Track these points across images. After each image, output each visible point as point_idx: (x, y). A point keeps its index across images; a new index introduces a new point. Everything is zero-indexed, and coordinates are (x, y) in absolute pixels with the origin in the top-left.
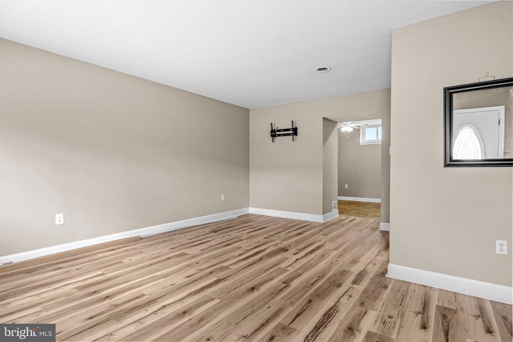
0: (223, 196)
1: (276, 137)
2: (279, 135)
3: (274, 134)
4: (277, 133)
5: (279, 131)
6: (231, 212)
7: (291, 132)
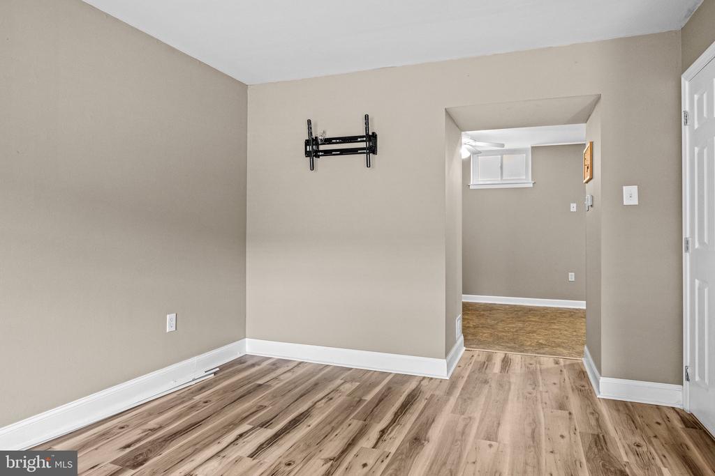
0: (170, 319)
1: (318, 156)
2: (328, 153)
3: (315, 148)
4: (322, 148)
5: (328, 141)
6: (195, 359)
7: (363, 145)
